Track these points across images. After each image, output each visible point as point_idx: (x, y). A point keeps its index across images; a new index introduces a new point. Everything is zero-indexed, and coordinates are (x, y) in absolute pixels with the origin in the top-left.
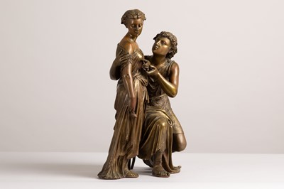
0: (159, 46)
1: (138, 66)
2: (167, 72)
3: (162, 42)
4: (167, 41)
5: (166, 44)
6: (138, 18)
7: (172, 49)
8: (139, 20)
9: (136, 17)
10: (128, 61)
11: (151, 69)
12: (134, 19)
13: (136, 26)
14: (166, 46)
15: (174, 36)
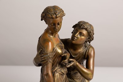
0: (78, 38)
1: (57, 60)
2: (85, 56)
3: (81, 34)
4: (85, 32)
5: (83, 35)
6: (56, 17)
7: (89, 38)
8: (58, 19)
9: (54, 16)
10: (47, 62)
11: (70, 62)
12: (52, 18)
13: (54, 24)
14: (83, 37)
15: (91, 25)
